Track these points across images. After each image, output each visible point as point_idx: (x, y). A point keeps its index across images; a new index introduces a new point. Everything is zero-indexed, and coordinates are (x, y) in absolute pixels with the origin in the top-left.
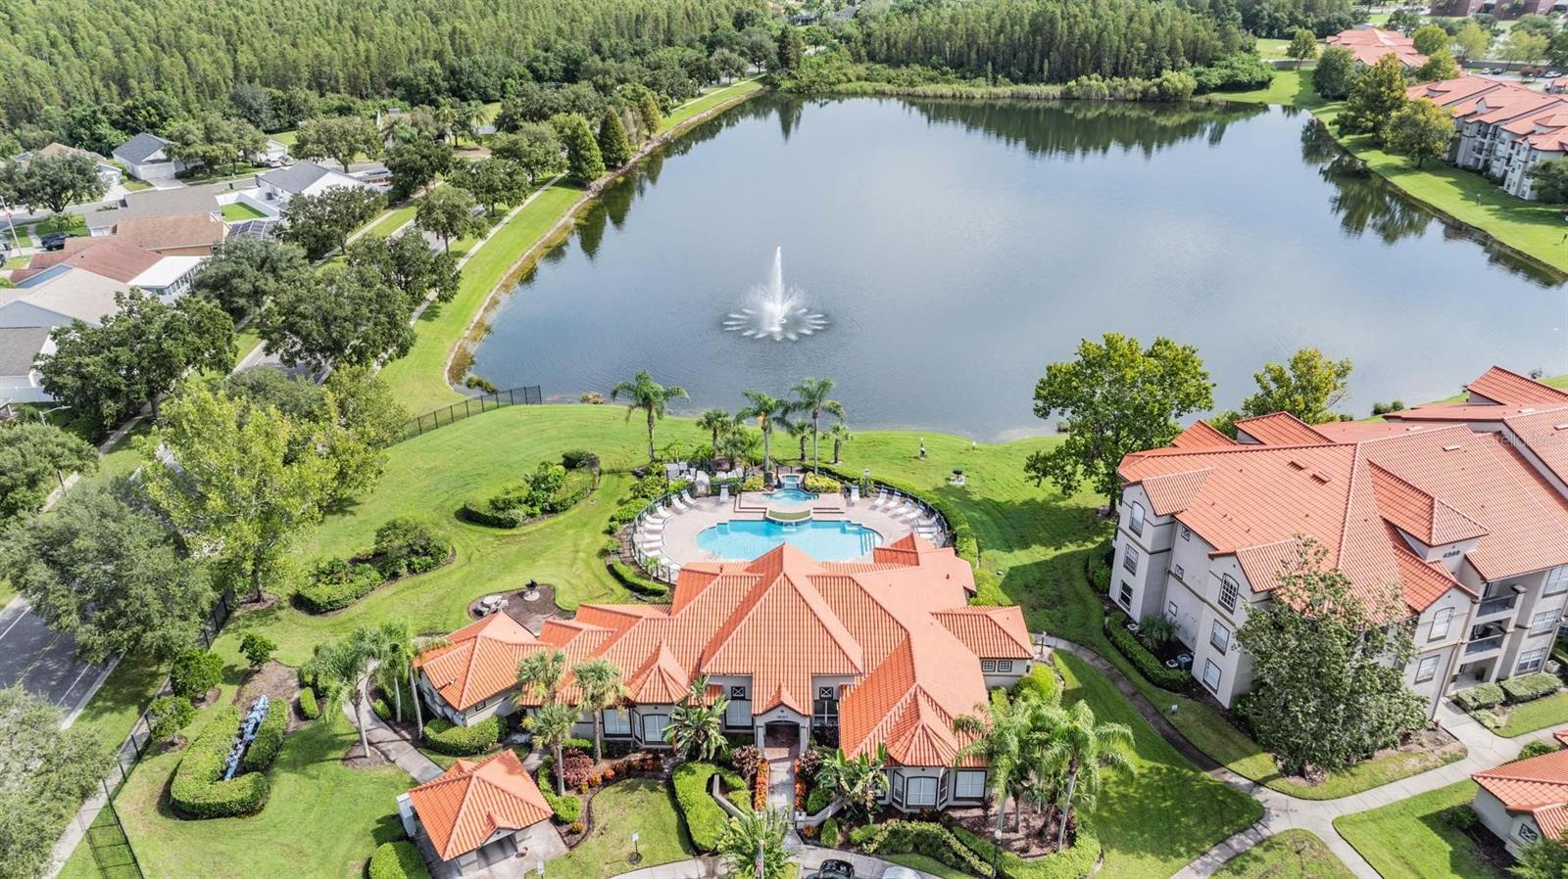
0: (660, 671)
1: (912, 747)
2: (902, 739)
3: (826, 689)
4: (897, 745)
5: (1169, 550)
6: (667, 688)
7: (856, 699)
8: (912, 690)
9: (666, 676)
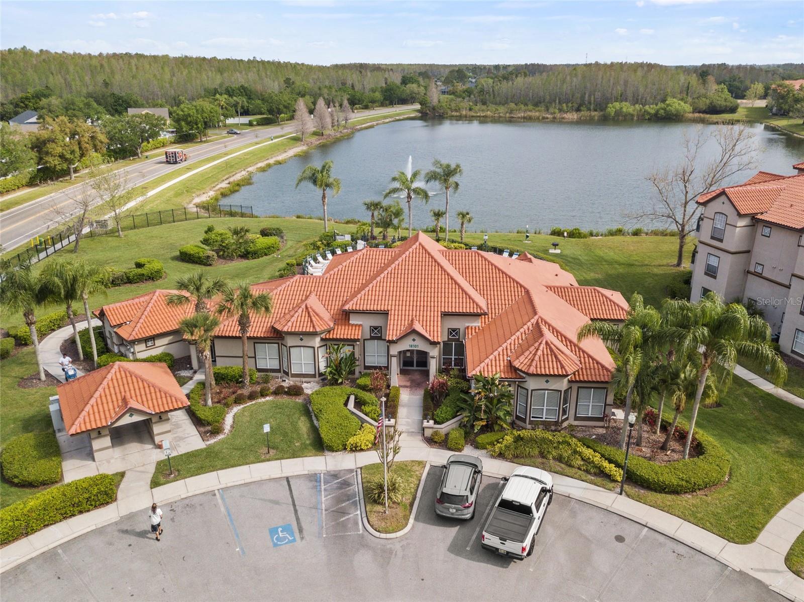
0: (307, 308)
1: (537, 358)
2: (527, 353)
3: (454, 330)
4: (522, 358)
5: (748, 252)
6: (312, 321)
7: (481, 337)
8: (534, 321)
9: (312, 313)
